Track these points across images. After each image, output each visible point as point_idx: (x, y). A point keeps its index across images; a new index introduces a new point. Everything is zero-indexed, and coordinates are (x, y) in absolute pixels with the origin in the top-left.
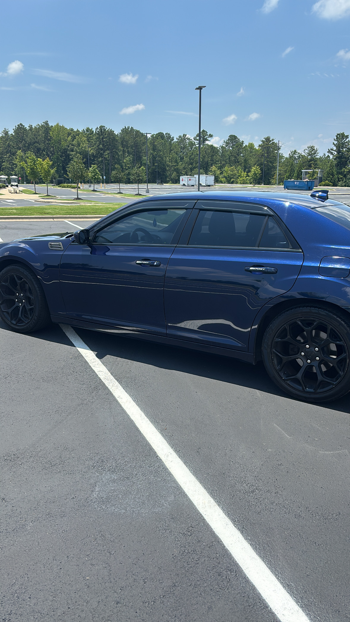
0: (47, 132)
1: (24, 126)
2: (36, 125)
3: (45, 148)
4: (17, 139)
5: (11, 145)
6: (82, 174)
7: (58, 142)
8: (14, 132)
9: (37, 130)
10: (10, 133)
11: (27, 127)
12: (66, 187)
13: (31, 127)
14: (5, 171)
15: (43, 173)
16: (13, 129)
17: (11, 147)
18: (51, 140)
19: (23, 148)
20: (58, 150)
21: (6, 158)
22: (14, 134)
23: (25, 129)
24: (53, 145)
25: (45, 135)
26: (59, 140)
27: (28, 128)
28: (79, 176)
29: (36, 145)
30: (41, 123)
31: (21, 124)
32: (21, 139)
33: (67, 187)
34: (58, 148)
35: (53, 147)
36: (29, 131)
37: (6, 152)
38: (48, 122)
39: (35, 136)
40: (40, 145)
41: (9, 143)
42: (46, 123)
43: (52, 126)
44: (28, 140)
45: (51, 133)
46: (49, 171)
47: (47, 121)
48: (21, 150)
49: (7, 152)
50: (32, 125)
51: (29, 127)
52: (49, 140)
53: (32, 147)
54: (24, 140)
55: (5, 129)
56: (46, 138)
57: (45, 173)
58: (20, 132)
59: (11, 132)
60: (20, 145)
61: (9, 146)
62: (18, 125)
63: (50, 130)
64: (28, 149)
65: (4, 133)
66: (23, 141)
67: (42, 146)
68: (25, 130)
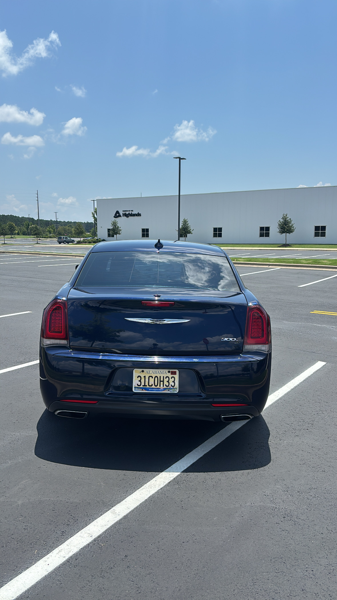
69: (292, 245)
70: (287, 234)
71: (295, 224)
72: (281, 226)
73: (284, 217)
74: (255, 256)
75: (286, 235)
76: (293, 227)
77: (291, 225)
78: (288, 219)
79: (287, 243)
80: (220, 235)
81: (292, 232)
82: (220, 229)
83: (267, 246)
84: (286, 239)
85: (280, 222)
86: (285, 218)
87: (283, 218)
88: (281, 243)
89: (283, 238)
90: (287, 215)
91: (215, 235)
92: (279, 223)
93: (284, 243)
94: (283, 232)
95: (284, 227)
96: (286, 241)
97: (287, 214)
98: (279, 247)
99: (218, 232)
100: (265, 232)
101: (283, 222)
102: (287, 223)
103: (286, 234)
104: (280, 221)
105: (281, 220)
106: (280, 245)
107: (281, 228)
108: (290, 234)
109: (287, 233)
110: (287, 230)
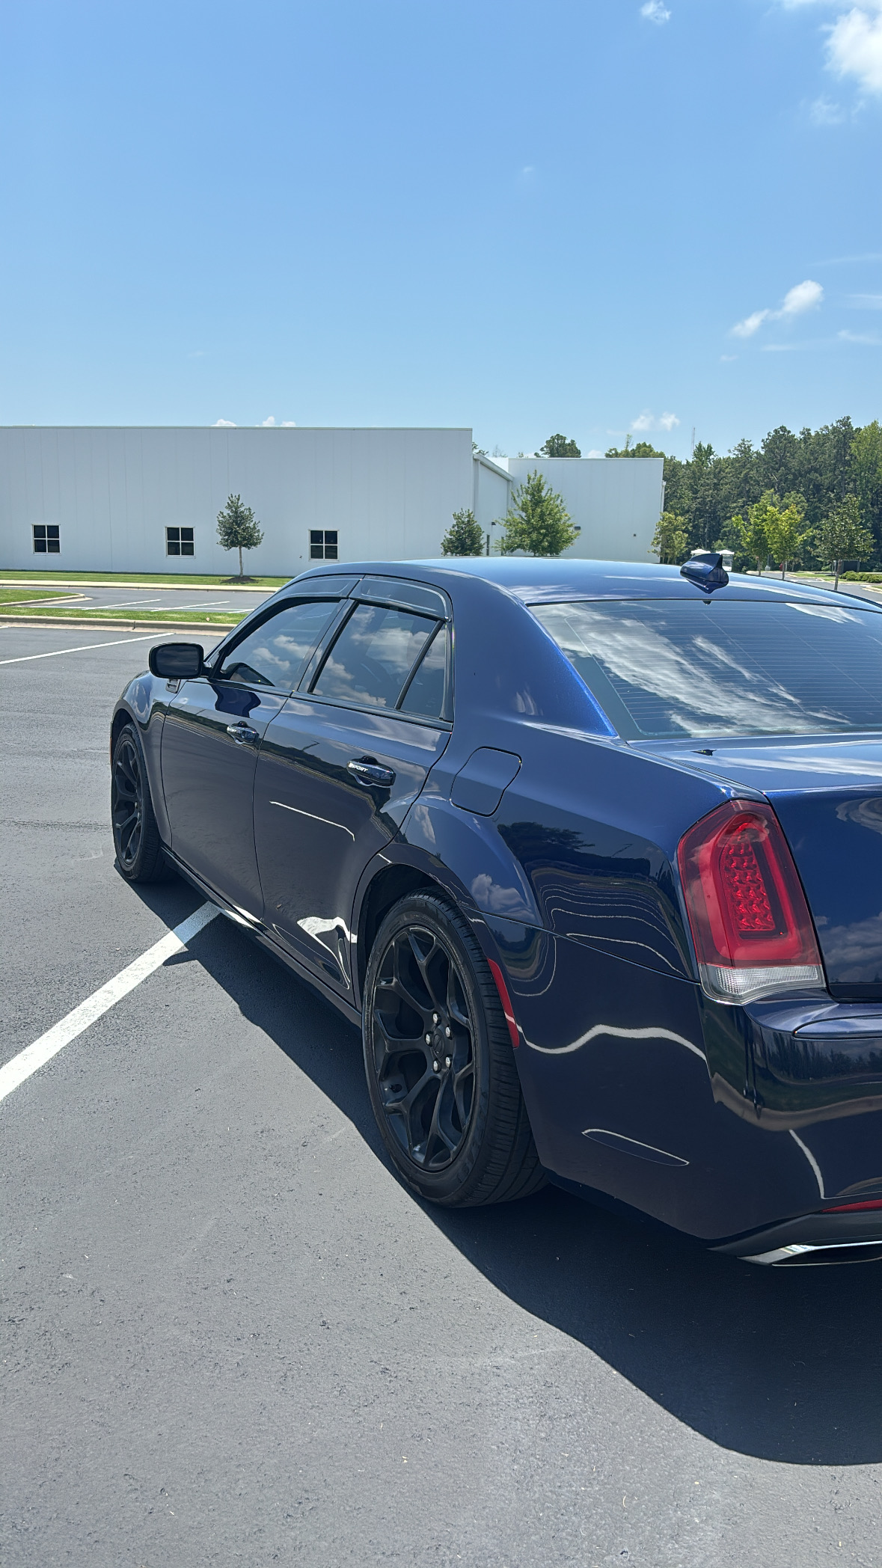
0: (845, 444)
1: (789, 432)
2: (821, 429)
3: (835, 482)
4: (769, 462)
5: (751, 478)
6: (851, 544)
7: (869, 468)
8: (763, 448)
9: (822, 439)
10: (753, 449)
11: (797, 433)
12: (857, 580)
13: (806, 433)
14: (727, 540)
15: (776, 542)
16: (763, 441)
17: (752, 482)
18: (852, 462)
19: (779, 484)
20: (867, 487)
21: (734, 508)
22: (763, 453)
23: (791, 440)
24: (855, 475)
25: (837, 452)
26: (871, 463)
27: (798, 436)
28: (845, 548)
29: (814, 475)
30: (831, 421)
31: (783, 428)
32: (777, 464)
33: (860, 580)
34: (868, 482)
35: (855, 481)
36: (799, 442)
37: (738, 495)
38: (850, 420)
39: (812, 454)
40: (821, 475)
41: (746, 475)
42: (846, 422)
43: (858, 430)
44: (794, 464)
45: (853, 445)
46: (792, 538)
47: (848, 418)
48: (772, 490)
49: (740, 495)
50: (809, 430)
51: (803, 433)
52: (847, 464)
53: (801, 482)
54: (785, 466)
55: (743, 440)
56: (839, 458)
57: (782, 543)
58: (778, 448)
59: (757, 447)
60: (775, 478)
61: (746, 480)
62: (776, 431)
63: (853, 438)
64: (793, 486)
65: (739, 450)
66: (783, 468)
67: (826, 479)
68: (790, 443)
69: (257, 579)
70: (243, 548)
71: (261, 521)
72: (227, 526)
73: (232, 502)
74: (182, 608)
75: (240, 553)
76: (259, 531)
77: (251, 525)
78: (242, 509)
79: (244, 574)
80: (55, 547)
81: (255, 544)
82: (54, 531)
83: (194, 580)
84: (241, 562)
85: (224, 517)
86: (233, 506)
87: (229, 507)
88: (228, 574)
89: (232, 558)
90: (238, 499)
91: (40, 547)
92: (221, 519)
93: (238, 573)
94: (233, 544)
95: (235, 531)
96: (242, 569)
97: (239, 496)
98: (226, 585)
99: (47, 538)
100: (180, 541)
101: (230, 517)
102: (241, 521)
103: (240, 548)
104: (222, 513)
105: (226, 512)
106: (225, 578)
107: (227, 534)
108: (249, 548)
109: (244, 546)
110: (244, 539)
